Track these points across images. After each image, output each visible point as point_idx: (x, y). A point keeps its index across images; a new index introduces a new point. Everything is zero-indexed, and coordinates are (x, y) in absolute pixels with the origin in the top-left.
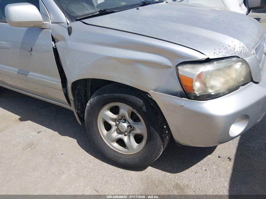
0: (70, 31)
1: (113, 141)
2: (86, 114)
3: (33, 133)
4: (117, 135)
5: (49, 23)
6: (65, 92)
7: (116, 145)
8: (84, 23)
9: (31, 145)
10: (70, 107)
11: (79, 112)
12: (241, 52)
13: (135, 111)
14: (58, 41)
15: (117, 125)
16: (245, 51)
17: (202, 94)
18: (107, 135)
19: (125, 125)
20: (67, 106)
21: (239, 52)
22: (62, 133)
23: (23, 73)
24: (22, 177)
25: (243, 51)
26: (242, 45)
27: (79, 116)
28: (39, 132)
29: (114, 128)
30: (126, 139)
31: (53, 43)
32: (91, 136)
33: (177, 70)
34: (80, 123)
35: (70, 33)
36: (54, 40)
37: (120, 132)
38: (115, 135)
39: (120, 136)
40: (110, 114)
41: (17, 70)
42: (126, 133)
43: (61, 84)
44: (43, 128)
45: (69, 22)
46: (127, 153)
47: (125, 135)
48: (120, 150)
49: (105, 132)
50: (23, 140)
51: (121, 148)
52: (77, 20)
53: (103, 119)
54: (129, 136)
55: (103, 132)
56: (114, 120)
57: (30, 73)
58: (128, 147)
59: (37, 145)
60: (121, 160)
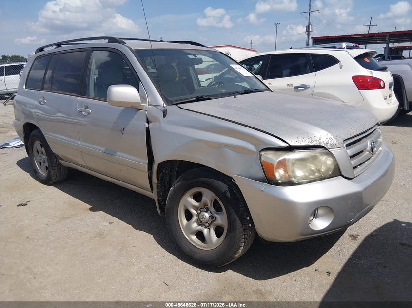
0: (165, 113)
1: (192, 233)
2: (168, 199)
3: (104, 224)
4: (197, 227)
5: (146, 105)
6: (150, 175)
7: (194, 238)
8: (180, 107)
9: (101, 234)
10: (151, 193)
11: (160, 198)
12: (327, 143)
13: (218, 199)
14: (151, 122)
15: (198, 215)
16: (332, 142)
17: (284, 181)
18: (186, 225)
19: (207, 215)
20: (148, 193)
21: (325, 143)
22: (137, 227)
23: (110, 153)
24: (87, 264)
25: (329, 142)
26: (330, 135)
27: (159, 203)
28: (110, 223)
29: (195, 218)
30: (205, 231)
31: (147, 124)
32: (170, 225)
33: (260, 155)
34: (159, 211)
35: (164, 116)
36: (148, 122)
37: (200, 223)
38: (195, 226)
39: (200, 228)
40: (192, 201)
41: (103, 149)
42: (207, 224)
43: (147, 165)
44: (116, 220)
45: (165, 105)
46: (205, 248)
47: (206, 227)
48: (198, 245)
49: (185, 222)
50: (92, 229)
51: (199, 242)
52: (173, 104)
53: (185, 206)
54: (209, 228)
55: (184, 221)
56: (196, 208)
57: (118, 153)
58: (207, 242)
59: (107, 235)
60: (197, 256)
